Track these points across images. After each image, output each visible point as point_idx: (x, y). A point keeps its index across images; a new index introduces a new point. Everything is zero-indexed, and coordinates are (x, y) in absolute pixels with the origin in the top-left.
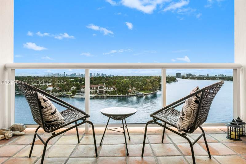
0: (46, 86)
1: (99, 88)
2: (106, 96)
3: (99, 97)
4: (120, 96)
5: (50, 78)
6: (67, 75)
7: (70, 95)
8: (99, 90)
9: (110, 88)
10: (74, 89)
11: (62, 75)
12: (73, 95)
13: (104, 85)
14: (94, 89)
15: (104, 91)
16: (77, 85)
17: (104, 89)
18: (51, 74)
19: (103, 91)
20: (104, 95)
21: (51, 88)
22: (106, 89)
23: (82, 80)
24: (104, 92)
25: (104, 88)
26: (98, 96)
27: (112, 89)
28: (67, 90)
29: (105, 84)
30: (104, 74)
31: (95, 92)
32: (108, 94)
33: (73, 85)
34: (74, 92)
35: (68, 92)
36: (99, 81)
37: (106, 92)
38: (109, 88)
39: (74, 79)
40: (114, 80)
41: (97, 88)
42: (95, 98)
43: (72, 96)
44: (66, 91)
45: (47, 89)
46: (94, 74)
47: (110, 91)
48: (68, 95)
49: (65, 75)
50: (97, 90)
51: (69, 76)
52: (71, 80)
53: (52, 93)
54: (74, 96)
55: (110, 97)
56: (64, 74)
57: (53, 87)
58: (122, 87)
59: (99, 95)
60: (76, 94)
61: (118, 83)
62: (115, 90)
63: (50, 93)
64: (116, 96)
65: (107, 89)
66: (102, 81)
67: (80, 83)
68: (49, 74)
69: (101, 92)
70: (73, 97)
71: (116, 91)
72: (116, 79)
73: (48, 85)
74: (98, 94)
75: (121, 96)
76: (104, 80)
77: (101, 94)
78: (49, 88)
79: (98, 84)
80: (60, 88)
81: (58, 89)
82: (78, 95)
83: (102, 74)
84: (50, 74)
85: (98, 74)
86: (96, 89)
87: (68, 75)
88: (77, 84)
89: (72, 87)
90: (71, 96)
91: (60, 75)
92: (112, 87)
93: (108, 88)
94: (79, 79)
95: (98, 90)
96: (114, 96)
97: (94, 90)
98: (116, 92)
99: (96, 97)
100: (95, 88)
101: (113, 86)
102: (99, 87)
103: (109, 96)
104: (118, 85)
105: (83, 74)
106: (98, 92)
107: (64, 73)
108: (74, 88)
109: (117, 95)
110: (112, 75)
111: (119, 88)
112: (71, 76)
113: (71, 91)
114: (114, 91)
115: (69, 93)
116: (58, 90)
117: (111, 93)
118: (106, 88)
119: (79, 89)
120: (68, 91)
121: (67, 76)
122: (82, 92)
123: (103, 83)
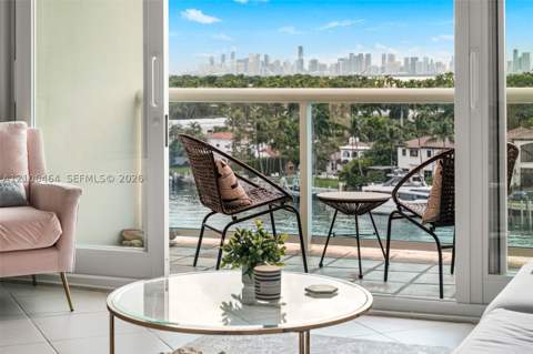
0: (195, 131)
5: (220, 85)
8: (520, 165)
10: (355, 154)
11: (286, 64)
21: (222, 144)
26: (514, 206)
33: (353, 129)
34: (355, 178)
35: (323, 176)
49: (306, 66)
51: (327, 73)
56: (300, 62)
57: (237, 139)
59: (518, 199)
60: (372, 187)
73: (206, 124)
80: (273, 146)
84: (218, 61)
85: (520, 60)
87: (324, 66)
88: (376, 124)
91: (278, 62)
105: (415, 59)
107: (301, 49)
113: (339, 167)
115: (327, 183)
116: (264, 160)
119: (391, 158)
120: (323, 168)
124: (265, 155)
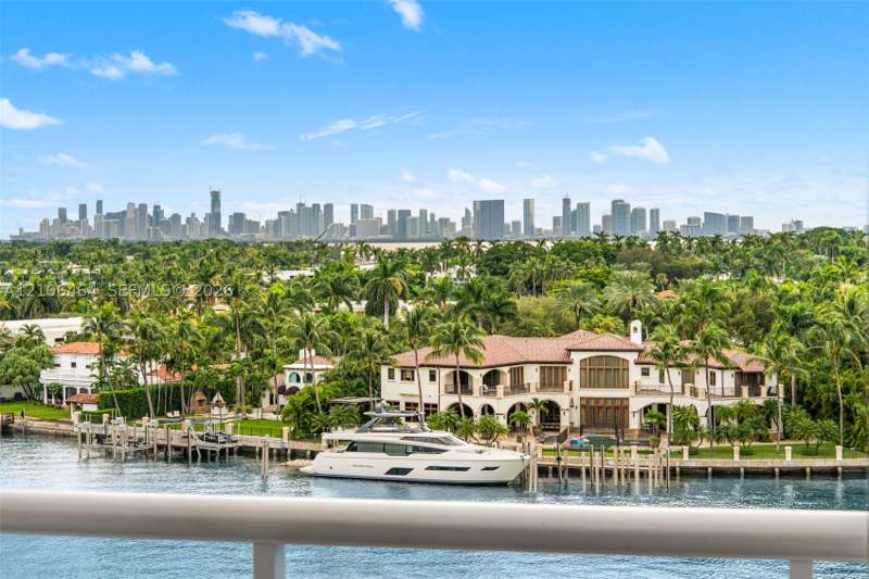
0: (32, 340)
1: (573, 374)
2: (652, 463)
3: (574, 472)
4: (818, 473)
5: (77, 259)
6: (238, 218)
7: (275, 443)
8: (580, 393)
9: (700, 379)
10: (309, 377)
11: (192, 220)
12: (307, 446)
13: (636, 338)
14: (518, 386)
15: (636, 404)
16: (339, 339)
17: (639, 391)
18: (83, 209)
19: (621, 407)
20: (636, 460)
21: (82, 361)
22: (652, 380)
23: (397, 281)
24: (634, 423)
25: (635, 373)
26: (570, 460)
27: (727, 380)
28: (243, 392)
29: (650, 325)
30: (640, 213)
31: (533, 418)
32: (684, 439)
33: (306, 336)
34: (309, 418)
35: (255, 414)
36: (580, 292)
37: (657, 416)
38: (688, 377)
39: (308, 272)
40: (757, 285)
41: (553, 373)
42: (534, 480)
43: (295, 455)
44: (230, 402)
45: (47, 377)
46: (528, 204)
47: (702, 406)
48: (254, 441)
49: (225, 224)
50: (562, 400)
51: (259, 236)
52: (284, 275)
53: (97, 419)
54: (313, 455)
55: (700, 474)
56: (215, 217)
57: (107, 354)
58: (846, 363)
59: (576, 449)
60: (339, 434)
61: (798, 324)
62: (759, 401)
63: (75, 416)
64: (769, 473)
65: (667, 387)
66: (615, 294)
67: (373, 310)
68: (62, 212)
69: (604, 419)
70: (308, 467)
71: (769, 411)
72: (770, 267)
73: (53, 327)
74: (561, 439)
75: (832, 473)
76: (633, 283)
77: (597, 444)
78: (64, 360)
79: (571, 329)
80: (170, 366)
81: (152, 376)
82: (353, 447)
83: (619, 207)
84: (73, 216)
85: (574, 215)
86: (544, 385)
87: (254, 226)
89: (290, 354)
90: (280, 455)
91: (176, 217)
92: (726, 365)
93: (675, 375)
94: (368, 266)
95: (570, 399)
96: (751, 474)
97: (526, 399)
98: (776, 429)
99: (543, 471)
100: (532, 375)
101: (737, 355)
102: (577, 357)
103: (694, 463)
104: (795, 343)
105: (405, 214)
106: (565, 422)
107: (215, 196)
108: (311, 369)
109: (789, 460)
110: (733, 220)
111: (806, 376)
112: (286, 235)
113: (283, 400)
114: (742, 413)
115: (261, 427)
116: (155, 391)
117: (718, 434)
118: (654, 372)
119: (369, 383)
120: (255, 402)
121: (239, 237)
122: (389, 421)
123: (627, 317)
124: (155, 380)
